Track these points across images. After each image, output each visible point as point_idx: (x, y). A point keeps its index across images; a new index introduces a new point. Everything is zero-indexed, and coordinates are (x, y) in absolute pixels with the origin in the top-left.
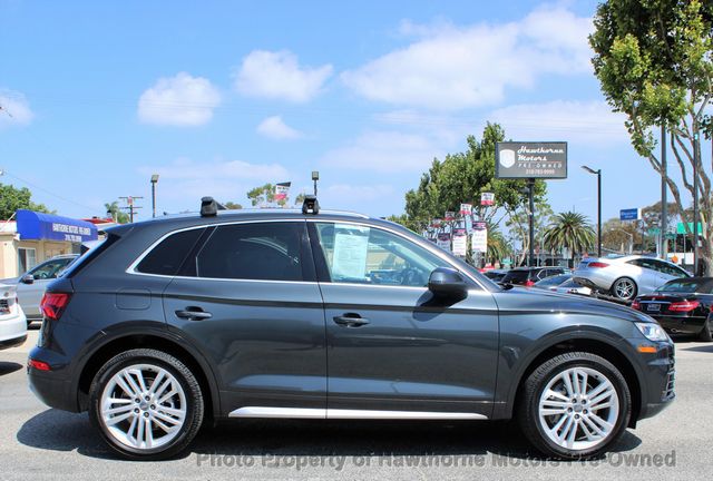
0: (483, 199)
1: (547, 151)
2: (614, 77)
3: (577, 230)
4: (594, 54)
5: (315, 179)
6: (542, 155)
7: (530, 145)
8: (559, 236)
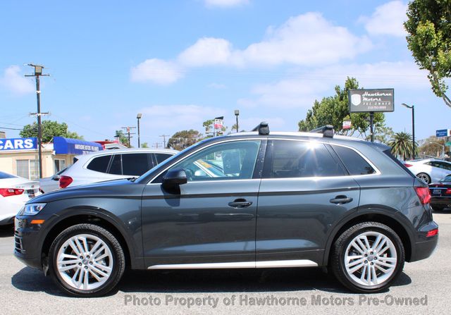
0: (344, 125)
1: (381, 95)
2: (419, 47)
3: (407, 144)
4: (408, 34)
5: (237, 115)
6: (378, 97)
7: (371, 91)
8: (395, 147)
